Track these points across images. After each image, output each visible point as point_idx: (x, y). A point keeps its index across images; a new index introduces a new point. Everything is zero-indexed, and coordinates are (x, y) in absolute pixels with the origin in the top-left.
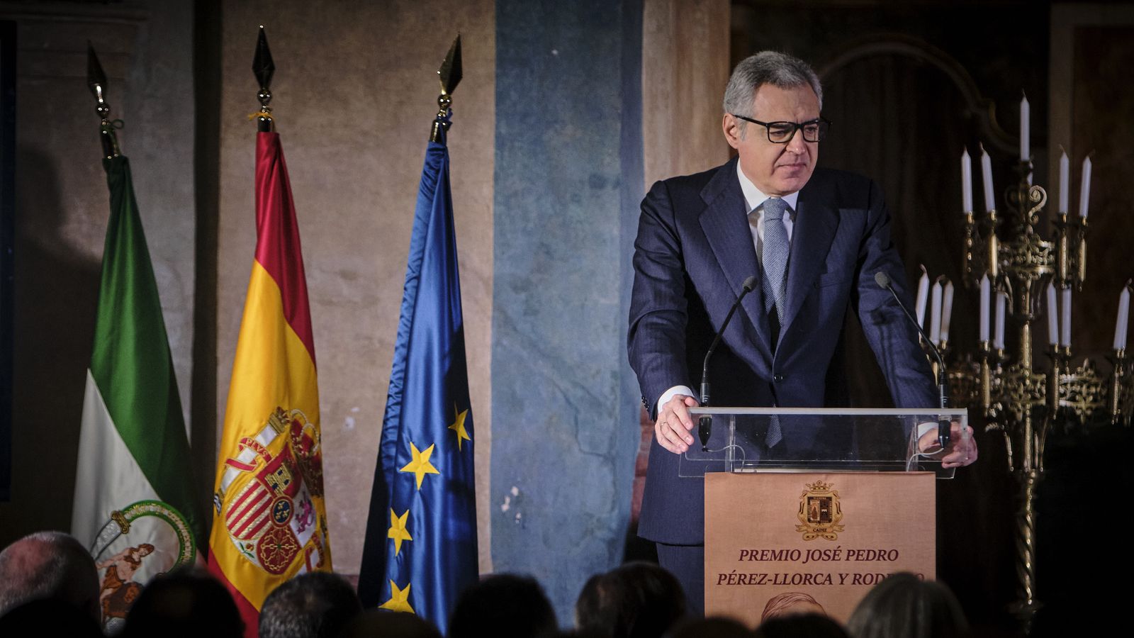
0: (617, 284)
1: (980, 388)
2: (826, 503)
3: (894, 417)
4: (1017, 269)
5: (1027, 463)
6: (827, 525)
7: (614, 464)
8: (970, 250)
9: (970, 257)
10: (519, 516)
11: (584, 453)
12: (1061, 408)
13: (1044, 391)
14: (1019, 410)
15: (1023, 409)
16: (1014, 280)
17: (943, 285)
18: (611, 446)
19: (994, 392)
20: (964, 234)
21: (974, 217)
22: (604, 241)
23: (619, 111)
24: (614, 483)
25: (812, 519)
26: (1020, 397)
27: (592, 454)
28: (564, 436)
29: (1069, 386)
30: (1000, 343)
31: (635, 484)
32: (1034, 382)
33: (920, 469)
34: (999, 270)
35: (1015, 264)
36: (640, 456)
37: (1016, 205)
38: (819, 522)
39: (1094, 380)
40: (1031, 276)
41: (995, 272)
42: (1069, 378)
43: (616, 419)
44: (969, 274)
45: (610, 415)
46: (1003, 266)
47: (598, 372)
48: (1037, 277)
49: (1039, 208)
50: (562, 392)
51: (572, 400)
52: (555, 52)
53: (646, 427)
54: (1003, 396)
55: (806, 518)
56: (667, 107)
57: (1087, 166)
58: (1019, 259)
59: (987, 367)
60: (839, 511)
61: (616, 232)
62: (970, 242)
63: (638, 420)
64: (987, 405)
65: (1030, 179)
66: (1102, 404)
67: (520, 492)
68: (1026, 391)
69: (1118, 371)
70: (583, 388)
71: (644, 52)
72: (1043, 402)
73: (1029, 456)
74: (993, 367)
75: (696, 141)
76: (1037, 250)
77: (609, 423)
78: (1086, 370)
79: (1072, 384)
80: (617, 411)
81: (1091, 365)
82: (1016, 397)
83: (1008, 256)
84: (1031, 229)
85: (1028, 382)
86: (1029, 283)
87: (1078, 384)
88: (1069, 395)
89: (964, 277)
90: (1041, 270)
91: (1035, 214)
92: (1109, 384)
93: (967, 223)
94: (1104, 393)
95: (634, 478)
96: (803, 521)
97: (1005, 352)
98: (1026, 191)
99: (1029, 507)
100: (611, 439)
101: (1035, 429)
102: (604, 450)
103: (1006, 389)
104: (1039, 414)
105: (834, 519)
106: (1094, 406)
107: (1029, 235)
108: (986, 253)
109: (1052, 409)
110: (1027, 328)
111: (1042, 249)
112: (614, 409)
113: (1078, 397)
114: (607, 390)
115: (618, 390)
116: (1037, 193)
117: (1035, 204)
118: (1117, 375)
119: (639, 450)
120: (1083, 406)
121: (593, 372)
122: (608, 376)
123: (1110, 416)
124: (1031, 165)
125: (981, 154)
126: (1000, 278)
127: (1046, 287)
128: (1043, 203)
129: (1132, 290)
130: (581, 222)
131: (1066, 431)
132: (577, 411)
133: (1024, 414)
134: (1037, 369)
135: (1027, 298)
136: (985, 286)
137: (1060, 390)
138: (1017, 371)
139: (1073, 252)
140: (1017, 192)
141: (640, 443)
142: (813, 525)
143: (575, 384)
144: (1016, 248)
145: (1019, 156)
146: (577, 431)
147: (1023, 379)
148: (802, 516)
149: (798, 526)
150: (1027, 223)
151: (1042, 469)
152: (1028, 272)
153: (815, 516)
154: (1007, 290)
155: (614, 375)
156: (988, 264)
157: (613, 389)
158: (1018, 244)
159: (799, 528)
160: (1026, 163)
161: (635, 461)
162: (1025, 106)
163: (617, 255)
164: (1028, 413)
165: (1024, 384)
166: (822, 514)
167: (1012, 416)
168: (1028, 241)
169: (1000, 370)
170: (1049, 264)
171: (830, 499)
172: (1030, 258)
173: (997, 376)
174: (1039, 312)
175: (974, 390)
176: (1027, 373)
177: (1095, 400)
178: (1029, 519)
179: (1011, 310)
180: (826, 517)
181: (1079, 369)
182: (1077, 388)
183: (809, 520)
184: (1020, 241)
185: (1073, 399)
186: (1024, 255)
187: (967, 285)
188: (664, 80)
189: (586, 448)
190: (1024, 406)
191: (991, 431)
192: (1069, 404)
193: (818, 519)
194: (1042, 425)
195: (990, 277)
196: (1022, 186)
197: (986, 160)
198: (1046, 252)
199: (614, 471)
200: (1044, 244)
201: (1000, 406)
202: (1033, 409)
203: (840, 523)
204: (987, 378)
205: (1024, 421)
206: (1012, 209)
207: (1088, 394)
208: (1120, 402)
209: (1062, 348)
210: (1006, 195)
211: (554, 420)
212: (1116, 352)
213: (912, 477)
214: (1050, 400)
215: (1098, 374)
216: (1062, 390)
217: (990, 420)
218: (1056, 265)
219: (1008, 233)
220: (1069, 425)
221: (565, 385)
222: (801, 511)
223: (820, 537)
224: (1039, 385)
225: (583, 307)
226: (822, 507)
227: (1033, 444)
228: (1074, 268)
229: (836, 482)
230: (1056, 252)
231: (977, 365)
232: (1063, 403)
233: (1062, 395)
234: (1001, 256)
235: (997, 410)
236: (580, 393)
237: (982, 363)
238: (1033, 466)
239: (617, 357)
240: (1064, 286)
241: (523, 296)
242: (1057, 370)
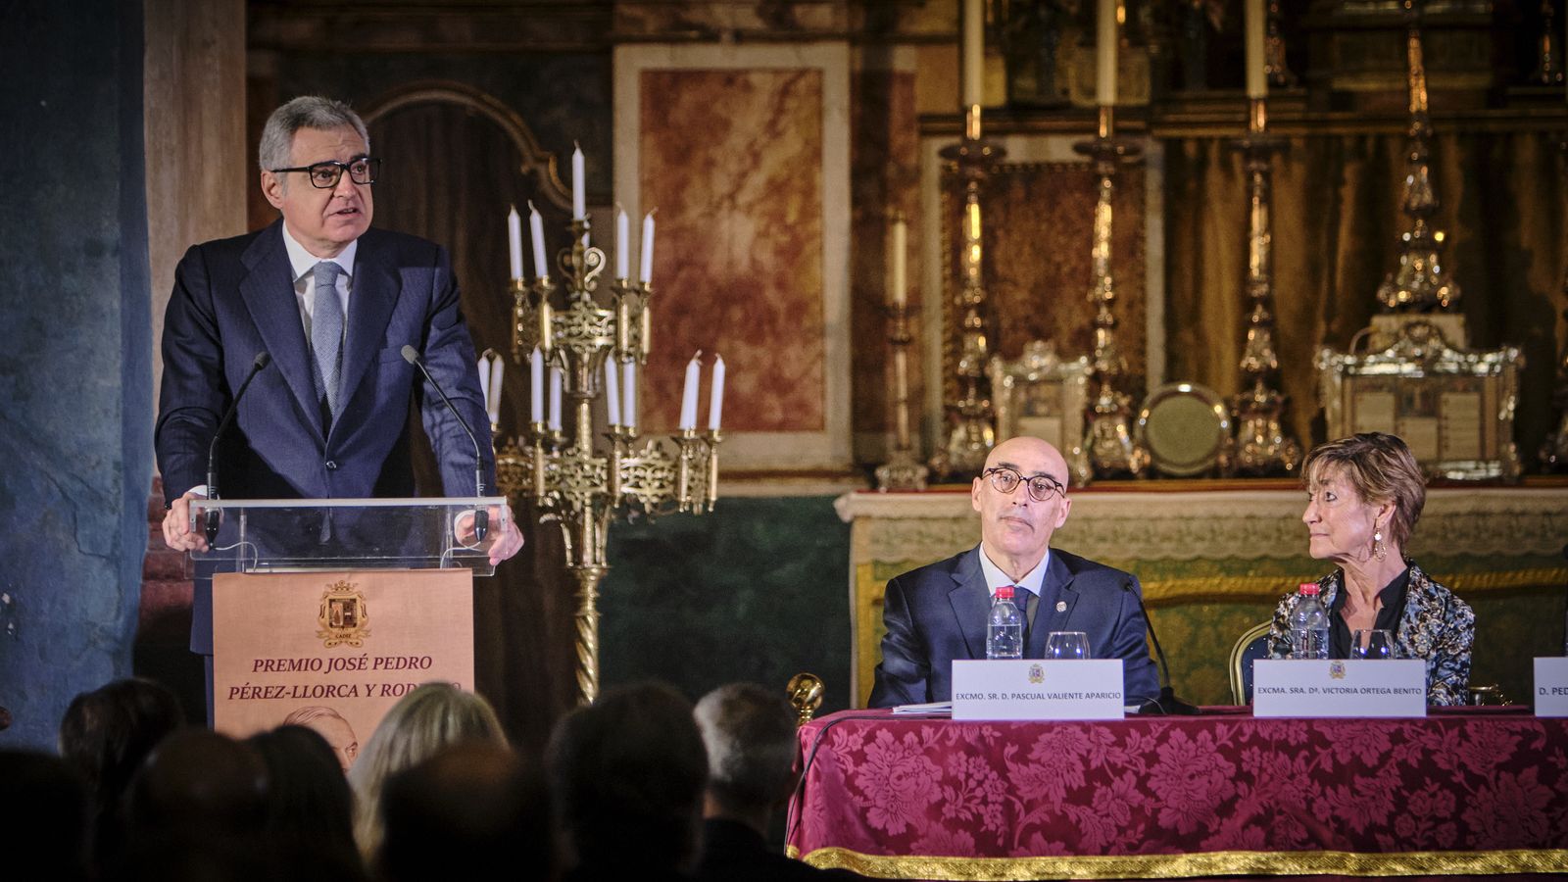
0: (119, 363)
1: (530, 474)
2: (349, 605)
3: (425, 507)
4: (573, 341)
5: (587, 558)
6: (351, 630)
7: (118, 566)
8: (520, 320)
9: (520, 328)
10: (11, 626)
11: (84, 554)
12: (625, 495)
13: (604, 477)
14: (577, 499)
15: (582, 496)
16: (570, 353)
17: (491, 360)
18: (115, 545)
19: (549, 479)
20: (513, 303)
21: (525, 284)
22: (103, 316)
23: (118, 169)
24: (119, 588)
25: (334, 624)
26: (578, 483)
27: (90, 554)
28: (61, 536)
29: (631, 471)
30: (556, 423)
31: (143, 587)
32: (594, 467)
33: (456, 566)
34: (553, 343)
35: (570, 335)
36: (148, 556)
37: (571, 269)
38: (343, 627)
39: (660, 464)
40: (588, 349)
41: (548, 345)
42: (632, 462)
43: (120, 515)
44: (520, 346)
45: (113, 511)
46: (558, 339)
47: (98, 463)
48: (594, 350)
49: (596, 272)
50: (58, 486)
51: (68, 494)
52: (43, 103)
53: (155, 524)
54: (559, 483)
55: (328, 624)
56: (172, 163)
57: (649, 224)
58: (574, 330)
59: (540, 451)
60: (364, 614)
61: (116, 305)
62: (520, 312)
63: (146, 517)
64: (541, 493)
65: (585, 239)
66: (669, 490)
67: (12, 600)
68: (584, 477)
69: (687, 453)
70: (82, 481)
71: (145, 102)
72: (603, 489)
73: (589, 549)
74: (548, 450)
75: (209, 200)
76: (595, 319)
77: (112, 520)
78: (651, 451)
79: (636, 468)
80: (121, 506)
81: (658, 446)
82: (573, 483)
83: (563, 326)
84: (586, 296)
85: (587, 467)
86: (586, 357)
87: (643, 468)
88: (632, 481)
89: (515, 350)
90: (600, 342)
91: (593, 279)
92: (676, 467)
93: (517, 291)
94: (671, 478)
95: (141, 581)
96: (324, 626)
97: (563, 434)
98: (581, 254)
99: (590, 606)
100: (114, 537)
101: (596, 519)
102: (107, 550)
103: (562, 476)
104: (600, 502)
105: (358, 623)
106: (660, 492)
107: (586, 303)
108: (535, 324)
109: (613, 498)
110: (585, 407)
111: (601, 318)
112: (117, 501)
113: (641, 483)
114: (109, 483)
115: (121, 483)
116: (595, 257)
117: (590, 268)
118: (685, 457)
119: (147, 550)
120: (648, 494)
121: (93, 463)
122: (109, 467)
123: (678, 504)
124: (587, 225)
125: (530, 212)
126: (554, 352)
127: (604, 360)
128: (600, 268)
129: (700, 363)
130: (76, 294)
131: (631, 522)
132: (75, 506)
133: (583, 503)
134: (597, 453)
135: (584, 373)
136: (536, 361)
137: (620, 475)
138: (573, 455)
139: (634, 320)
140: (570, 254)
141: (148, 542)
142: (335, 630)
143: (73, 477)
144: (571, 317)
145: (571, 215)
146: (76, 529)
147: (580, 464)
148: (323, 620)
149: (319, 632)
150: (582, 291)
151: (604, 565)
152: (584, 343)
153: (337, 619)
154: (563, 366)
155: (116, 465)
156: (540, 337)
157: (116, 481)
158: (573, 313)
159: (320, 635)
160: (581, 223)
161: (142, 561)
162: (578, 159)
163: (118, 331)
164: (588, 501)
165: (582, 469)
166: (345, 618)
167: (569, 505)
168: (584, 309)
169: (556, 454)
170: (609, 335)
171: (354, 600)
172: (586, 328)
173: (553, 461)
174: (598, 388)
175: (527, 477)
176: (586, 457)
177: (662, 486)
178: (590, 620)
179: (567, 388)
180: (350, 621)
181: (643, 452)
182: (641, 473)
183: (331, 625)
184: (575, 309)
185: (637, 486)
186: (580, 325)
187: (517, 359)
188: (168, 133)
189: (86, 549)
190: (583, 494)
191: (547, 522)
192: (632, 491)
193: (341, 624)
194: (603, 515)
195: (543, 351)
196: (576, 248)
197: (536, 220)
198: (605, 321)
199: (118, 574)
200: (602, 313)
201: (556, 495)
202: (594, 497)
203: (366, 628)
204: (541, 462)
205: (583, 510)
206: (567, 275)
207: (654, 479)
208: (689, 488)
209: (625, 428)
210: (558, 259)
211: (50, 517)
212: (682, 431)
213: (446, 575)
214: (611, 488)
215: (664, 456)
216: (624, 475)
217: (545, 510)
218: (616, 336)
219: (563, 301)
220: (634, 514)
221: (61, 478)
222: (322, 615)
223: (343, 644)
224: (598, 470)
225: (80, 389)
226: (345, 610)
227: (595, 538)
228: (636, 339)
229: (360, 582)
230: (615, 322)
231: (529, 449)
232: (626, 489)
233: (625, 481)
234: (556, 326)
235: (553, 498)
236: (78, 486)
237: (534, 445)
238: (595, 562)
239: (119, 446)
240: (625, 359)
241: (12, 378)
242: (618, 453)
